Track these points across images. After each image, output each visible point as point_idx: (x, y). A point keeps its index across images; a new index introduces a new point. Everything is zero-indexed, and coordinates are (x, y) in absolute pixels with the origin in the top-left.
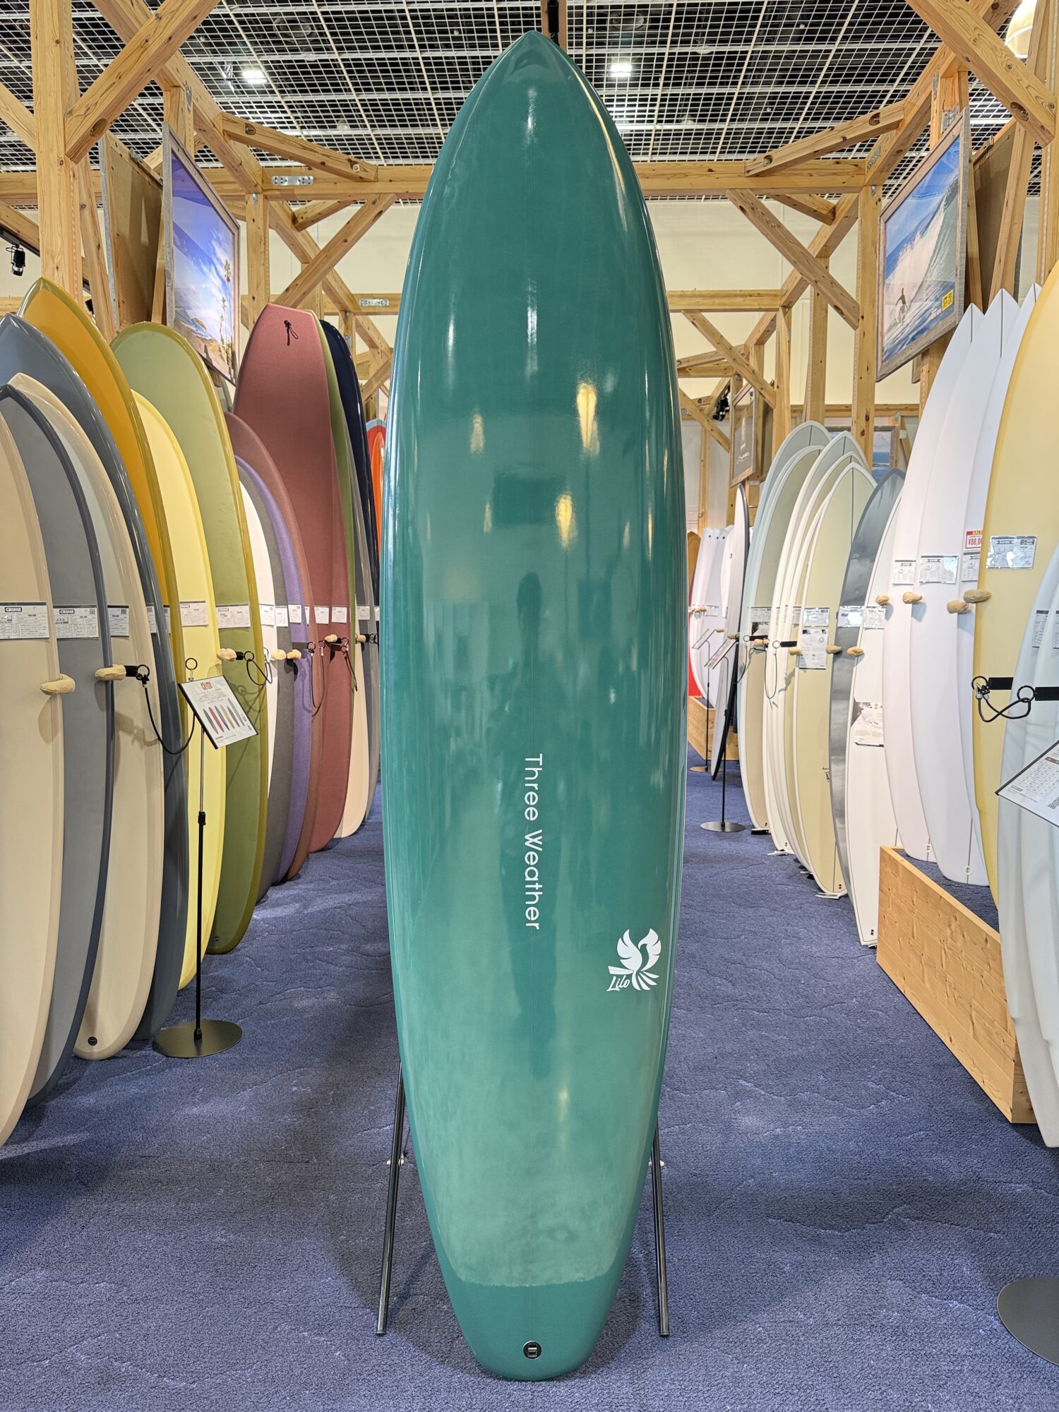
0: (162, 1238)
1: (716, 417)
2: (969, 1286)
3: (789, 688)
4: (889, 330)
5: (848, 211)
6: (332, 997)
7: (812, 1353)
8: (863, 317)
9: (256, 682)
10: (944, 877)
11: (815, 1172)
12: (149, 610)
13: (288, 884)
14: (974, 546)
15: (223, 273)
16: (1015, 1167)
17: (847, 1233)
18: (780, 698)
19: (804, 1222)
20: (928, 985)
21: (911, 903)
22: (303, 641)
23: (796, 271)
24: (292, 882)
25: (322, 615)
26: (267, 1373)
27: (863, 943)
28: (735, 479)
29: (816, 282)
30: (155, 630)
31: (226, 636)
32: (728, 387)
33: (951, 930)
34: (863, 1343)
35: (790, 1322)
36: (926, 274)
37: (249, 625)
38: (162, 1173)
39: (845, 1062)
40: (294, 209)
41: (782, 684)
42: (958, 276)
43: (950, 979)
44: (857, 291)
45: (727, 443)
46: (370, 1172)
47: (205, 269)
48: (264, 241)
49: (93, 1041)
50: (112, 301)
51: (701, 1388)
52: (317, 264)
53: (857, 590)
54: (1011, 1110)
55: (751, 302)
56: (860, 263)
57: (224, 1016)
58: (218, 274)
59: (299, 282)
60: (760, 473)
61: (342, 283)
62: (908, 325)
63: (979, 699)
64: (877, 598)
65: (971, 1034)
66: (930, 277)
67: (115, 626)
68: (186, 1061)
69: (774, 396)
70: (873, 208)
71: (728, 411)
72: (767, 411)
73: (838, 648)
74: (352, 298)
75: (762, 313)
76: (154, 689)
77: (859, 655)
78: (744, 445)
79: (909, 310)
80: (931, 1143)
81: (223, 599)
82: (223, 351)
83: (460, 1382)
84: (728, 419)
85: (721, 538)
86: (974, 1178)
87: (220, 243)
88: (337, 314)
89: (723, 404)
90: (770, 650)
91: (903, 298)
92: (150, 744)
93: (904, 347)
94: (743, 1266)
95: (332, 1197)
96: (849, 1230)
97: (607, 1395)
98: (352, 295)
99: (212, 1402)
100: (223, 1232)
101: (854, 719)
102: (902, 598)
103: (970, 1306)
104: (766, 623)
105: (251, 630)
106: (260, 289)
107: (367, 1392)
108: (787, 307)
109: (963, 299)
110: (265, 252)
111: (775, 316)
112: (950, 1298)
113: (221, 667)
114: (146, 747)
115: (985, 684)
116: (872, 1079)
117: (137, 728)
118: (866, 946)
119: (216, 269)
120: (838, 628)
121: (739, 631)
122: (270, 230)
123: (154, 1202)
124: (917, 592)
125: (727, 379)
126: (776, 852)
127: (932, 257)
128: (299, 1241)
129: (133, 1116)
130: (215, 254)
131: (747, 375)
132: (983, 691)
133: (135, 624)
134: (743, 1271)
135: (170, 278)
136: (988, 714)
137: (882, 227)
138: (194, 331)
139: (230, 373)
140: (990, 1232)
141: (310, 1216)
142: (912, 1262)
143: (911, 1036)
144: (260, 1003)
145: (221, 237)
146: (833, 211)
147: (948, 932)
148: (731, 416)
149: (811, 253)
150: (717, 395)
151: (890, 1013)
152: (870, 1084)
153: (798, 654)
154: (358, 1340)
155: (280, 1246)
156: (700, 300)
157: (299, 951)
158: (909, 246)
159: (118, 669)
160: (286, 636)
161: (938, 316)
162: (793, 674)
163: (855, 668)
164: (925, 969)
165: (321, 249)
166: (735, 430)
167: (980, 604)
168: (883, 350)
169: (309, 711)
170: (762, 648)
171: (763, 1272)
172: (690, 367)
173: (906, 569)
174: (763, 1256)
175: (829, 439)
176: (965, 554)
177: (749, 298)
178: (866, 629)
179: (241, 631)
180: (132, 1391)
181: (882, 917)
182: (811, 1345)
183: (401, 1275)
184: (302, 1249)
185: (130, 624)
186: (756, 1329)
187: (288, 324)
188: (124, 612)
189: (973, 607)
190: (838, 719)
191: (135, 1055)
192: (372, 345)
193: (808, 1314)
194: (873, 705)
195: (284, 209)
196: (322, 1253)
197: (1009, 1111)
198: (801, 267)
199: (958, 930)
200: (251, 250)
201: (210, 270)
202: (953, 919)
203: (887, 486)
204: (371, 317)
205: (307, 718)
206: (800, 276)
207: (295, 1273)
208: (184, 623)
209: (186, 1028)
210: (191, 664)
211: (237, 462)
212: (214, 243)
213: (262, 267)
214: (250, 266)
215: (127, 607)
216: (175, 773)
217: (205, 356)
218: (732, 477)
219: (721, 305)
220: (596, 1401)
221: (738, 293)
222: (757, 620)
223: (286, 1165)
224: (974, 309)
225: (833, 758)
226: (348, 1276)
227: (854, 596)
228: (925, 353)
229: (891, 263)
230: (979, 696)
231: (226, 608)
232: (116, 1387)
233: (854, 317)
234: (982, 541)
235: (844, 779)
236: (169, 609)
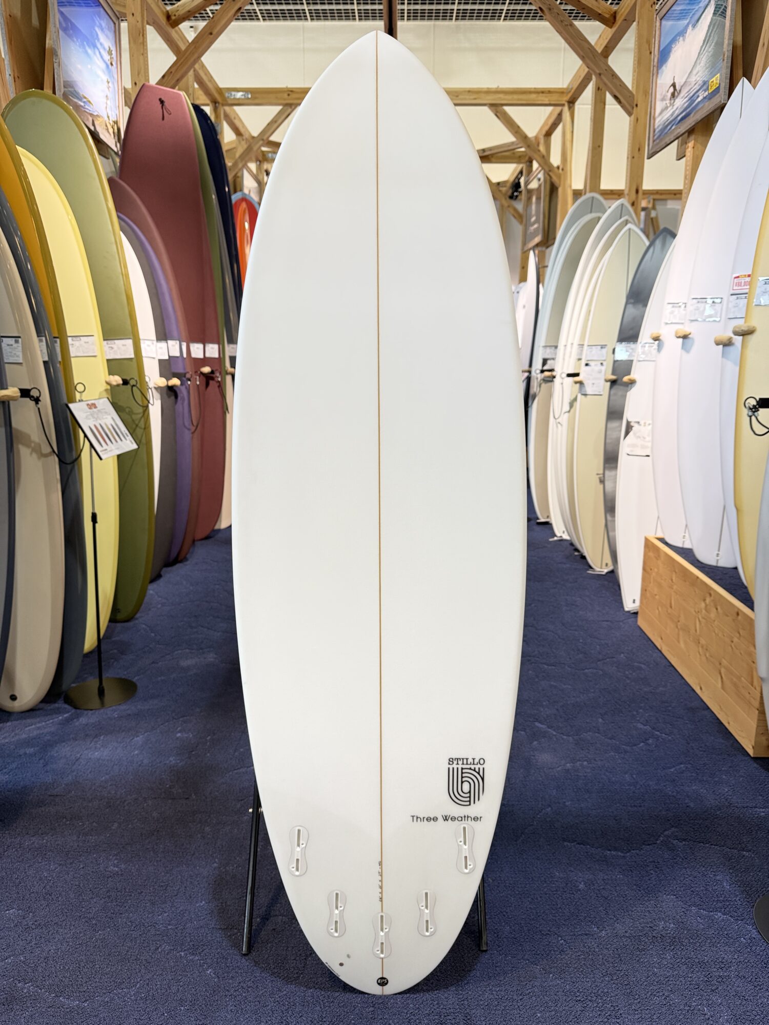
0: (64, 867)
1: (511, 197)
2: (730, 899)
3: (572, 410)
4: (661, 114)
5: (627, 14)
6: (211, 657)
7: (606, 963)
8: (637, 105)
9: (140, 403)
10: (698, 561)
11: (600, 801)
12: (41, 341)
13: (178, 565)
14: (740, 288)
15: (107, 57)
16: (758, 794)
17: (628, 854)
18: (564, 419)
19: (593, 845)
20: (682, 645)
21: (670, 581)
22: (181, 371)
23: (584, 65)
24: (181, 565)
25: (197, 350)
26: (149, 991)
27: (626, 609)
28: (527, 245)
29: (600, 74)
30: (46, 359)
31: (113, 366)
32: (521, 173)
33: (705, 603)
34: (648, 952)
35: (586, 935)
36: (696, 62)
37: (132, 356)
38: (67, 810)
39: (618, 707)
40: (169, 8)
41: (566, 407)
42: (725, 61)
43: (703, 641)
44: (633, 83)
45: (520, 217)
46: (239, 806)
47: (89, 51)
48: (143, 34)
49: (13, 698)
50: (7, 76)
51: (515, 997)
52: (186, 56)
53: (632, 329)
54: (753, 747)
55: (543, 98)
56: (636, 59)
57: (123, 674)
58: (102, 57)
59: (173, 70)
60: (548, 240)
61: (212, 77)
62: (677, 109)
63: (750, 417)
64: (652, 334)
65: (720, 685)
66: (700, 63)
67: (9, 354)
68: (91, 712)
69: (559, 177)
70: (649, 11)
71: (521, 192)
72: (553, 189)
73: (614, 377)
74: (220, 91)
75: (550, 108)
76: (46, 408)
77: (632, 382)
78: (533, 219)
79: (679, 94)
80: (689, 774)
81: (109, 334)
82: (110, 127)
83: (313, 997)
84: (521, 200)
85: (515, 293)
86: (726, 804)
87: (102, 30)
88: (207, 105)
89: (516, 186)
90: (557, 381)
91: (674, 85)
92: (46, 456)
93: (673, 128)
94: (545, 885)
95: (207, 829)
96: (630, 851)
97: (437, 1006)
98: (220, 89)
99: (100, 1020)
100: (116, 862)
101: (627, 433)
102: (673, 334)
103: (731, 916)
104: (553, 359)
105: (134, 360)
106: (140, 76)
107: (233, 1007)
108: (572, 102)
109: (728, 81)
110: (144, 44)
111: (561, 111)
112: (716, 910)
113: (109, 392)
114: (43, 459)
115: (755, 403)
116: (641, 721)
117: (34, 442)
118: (629, 612)
119: (100, 52)
120: (615, 362)
121: (530, 365)
122: (148, 27)
123: (59, 836)
124: (686, 329)
125: (521, 166)
126: (556, 538)
127: (702, 47)
128: (178, 869)
129: (45, 760)
130: (99, 40)
131: (539, 159)
132: (754, 409)
133: (27, 350)
134: (545, 890)
135: (57, 55)
136: (760, 430)
137: (658, 24)
138: (81, 106)
139: (116, 146)
140: (743, 850)
141: (188, 846)
142: (682, 879)
143: (669, 684)
144: (153, 663)
145: (104, 25)
146: (614, 16)
147: (703, 605)
148: (524, 196)
149: (597, 49)
150: (512, 179)
151: (651, 666)
152: (640, 726)
153: (581, 383)
154: (227, 959)
155: (163, 874)
156: (501, 96)
157: (185, 619)
158: (681, 38)
159: (12, 391)
160: (167, 367)
161: (705, 98)
162: (575, 399)
163: (628, 393)
164: (681, 633)
165: (190, 41)
166: (527, 207)
167: (746, 337)
168: (654, 131)
169: (189, 429)
170: (551, 379)
171: (561, 890)
172: (492, 155)
173: (676, 310)
174: (562, 875)
175: (607, 207)
176: (732, 295)
177: (541, 94)
178: (639, 361)
179: (125, 361)
180: (31, 1011)
181: (644, 591)
182: (605, 955)
183: (263, 898)
184: (181, 876)
185: (22, 352)
186: (558, 942)
187: (162, 102)
188: (17, 342)
189: (738, 340)
190: (612, 435)
191: (49, 708)
192: (238, 132)
193: (601, 927)
194: (642, 423)
195: (159, 7)
196: (198, 879)
197: (751, 747)
198: (588, 61)
199: (712, 604)
200: (132, 41)
201: (95, 53)
202: (708, 595)
203: (658, 243)
204: (236, 108)
205: (187, 435)
206: (587, 70)
207: (174, 898)
208: (72, 354)
209: (93, 683)
210: (80, 388)
211: (119, 217)
212: (97, 29)
213: (141, 57)
214: (132, 56)
215: (19, 337)
216: (70, 479)
217: (92, 128)
218: (524, 243)
219: (518, 100)
220: (427, 1012)
221: (532, 90)
222: (546, 357)
223: (170, 801)
224: (743, 84)
225: (607, 465)
226: (219, 900)
227: (629, 334)
228: (691, 132)
229: (664, 55)
230: (750, 413)
231: (112, 342)
232: (18, 1007)
233: (630, 105)
234: (750, 283)
235: (615, 482)
236: (58, 340)
